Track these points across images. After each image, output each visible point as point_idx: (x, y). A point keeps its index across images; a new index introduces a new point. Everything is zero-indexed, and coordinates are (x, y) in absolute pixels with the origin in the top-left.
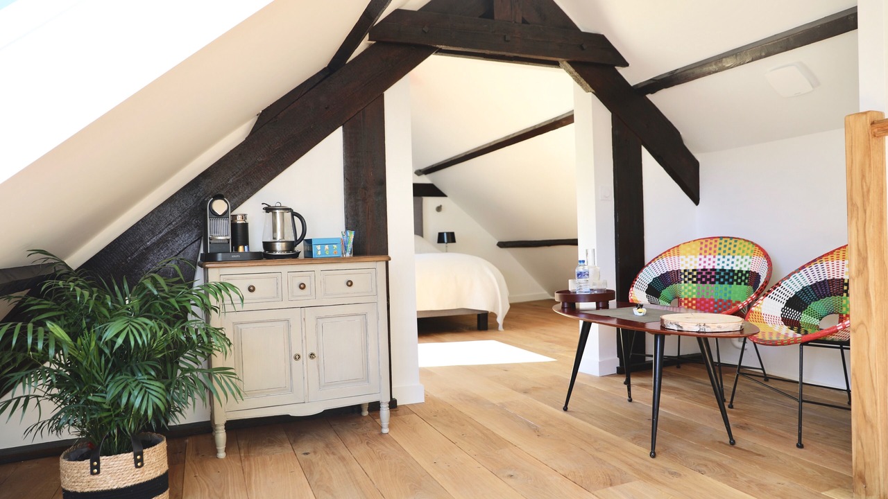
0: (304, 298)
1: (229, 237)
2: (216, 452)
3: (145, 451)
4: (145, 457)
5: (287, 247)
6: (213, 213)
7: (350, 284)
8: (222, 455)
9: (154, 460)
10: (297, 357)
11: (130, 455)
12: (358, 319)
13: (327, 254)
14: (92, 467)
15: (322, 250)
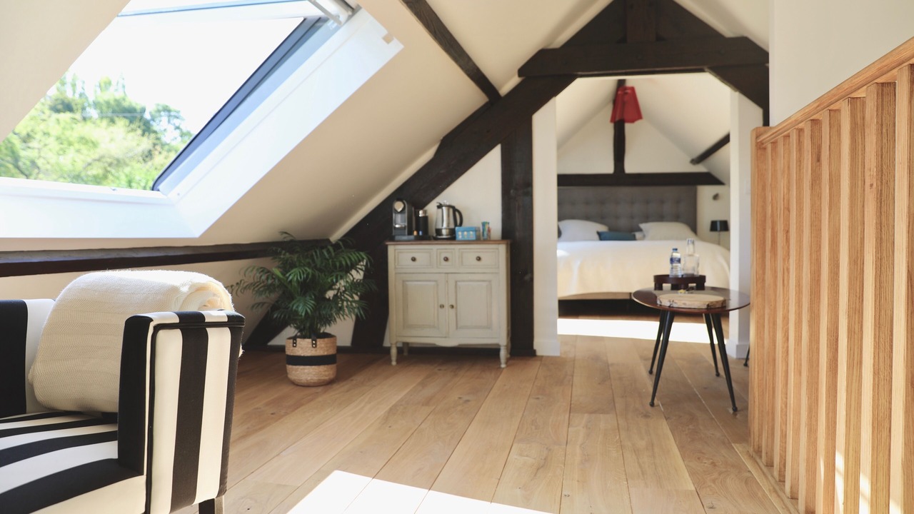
0: (446, 267)
1: (406, 224)
2: (390, 361)
3: (318, 340)
4: (318, 343)
5: (450, 232)
6: (396, 211)
7: (479, 259)
8: (394, 363)
9: (323, 345)
10: (442, 306)
11: (310, 340)
12: (485, 284)
13: (466, 238)
14: (294, 343)
15: (462, 235)
